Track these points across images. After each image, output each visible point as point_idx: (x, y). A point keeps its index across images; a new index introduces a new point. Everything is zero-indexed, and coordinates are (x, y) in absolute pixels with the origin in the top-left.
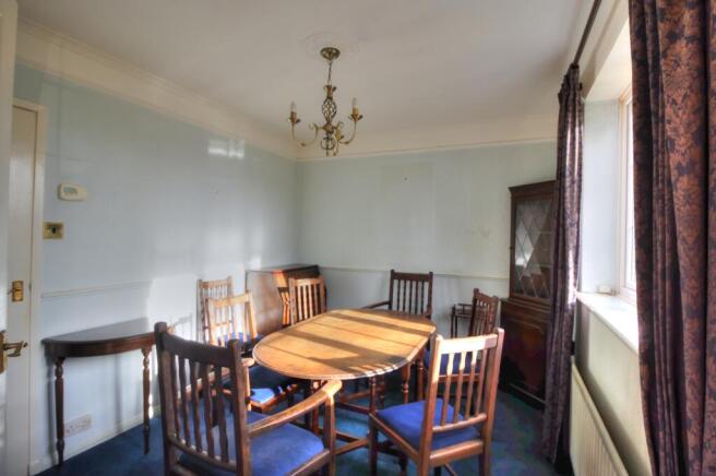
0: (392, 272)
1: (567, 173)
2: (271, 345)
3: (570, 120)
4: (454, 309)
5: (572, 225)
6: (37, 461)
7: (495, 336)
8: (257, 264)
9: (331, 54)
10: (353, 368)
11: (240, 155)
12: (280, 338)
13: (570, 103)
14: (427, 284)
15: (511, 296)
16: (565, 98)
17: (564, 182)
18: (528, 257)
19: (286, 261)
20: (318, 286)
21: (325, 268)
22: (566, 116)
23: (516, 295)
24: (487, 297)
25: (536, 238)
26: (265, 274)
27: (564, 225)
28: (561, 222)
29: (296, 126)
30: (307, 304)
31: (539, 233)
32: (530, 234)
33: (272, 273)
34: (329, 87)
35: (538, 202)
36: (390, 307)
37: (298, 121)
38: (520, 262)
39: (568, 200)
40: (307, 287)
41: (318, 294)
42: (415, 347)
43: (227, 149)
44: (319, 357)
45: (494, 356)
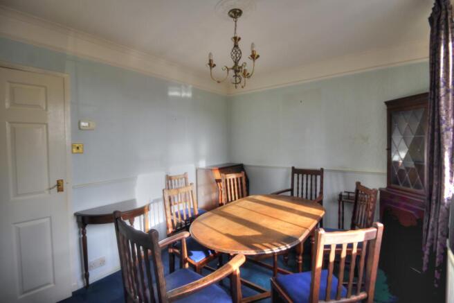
0: (293, 168)
1: (442, 84)
2: (203, 222)
3: (443, 37)
4: (341, 195)
5: (447, 130)
6: (75, 284)
7: (375, 230)
8: (203, 164)
9: (236, 13)
10: (255, 245)
11: (189, 95)
12: (210, 216)
13: (442, 21)
14: (319, 177)
15: (389, 186)
16: (436, 19)
17: (439, 91)
18: (403, 155)
19: (222, 162)
20: (241, 178)
21: (248, 166)
22: (438, 34)
23: (393, 185)
24: (367, 189)
25: (410, 141)
26: (208, 171)
27: (439, 129)
28: (436, 127)
29: (213, 69)
30: (234, 191)
31: (413, 136)
32: (405, 139)
33: (212, 170)
34: (235, 38)
35: (411, 111)
36: (292, 194)
37: (215, 65)
38: (395, 158)
39: (443, 107)
40: (233, 179)
41: (241, 183)
42: (307, 228)
43: (181, 91)
44: (233, 234)
45: (374, 247)
